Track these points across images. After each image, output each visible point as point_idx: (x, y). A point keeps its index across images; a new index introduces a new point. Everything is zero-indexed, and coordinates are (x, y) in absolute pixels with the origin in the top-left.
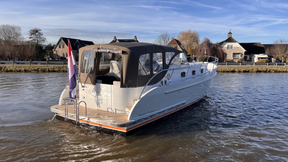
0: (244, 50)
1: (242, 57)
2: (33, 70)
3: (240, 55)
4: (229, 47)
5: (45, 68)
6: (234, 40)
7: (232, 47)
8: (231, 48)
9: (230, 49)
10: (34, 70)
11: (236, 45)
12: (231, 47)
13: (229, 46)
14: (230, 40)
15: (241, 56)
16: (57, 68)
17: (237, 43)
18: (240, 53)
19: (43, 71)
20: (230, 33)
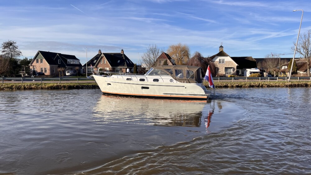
1: (234, 72)
2: (6, 88)
5: (20, 85)
6: (226, 54)
7: (224, 61)
9: (222, 63)
10: (8, 88)
11: (228, 59)
13: (221, 60)
16: (34, 85)
18: (232, 68)
19: (17, 88)
20: (221, 47)
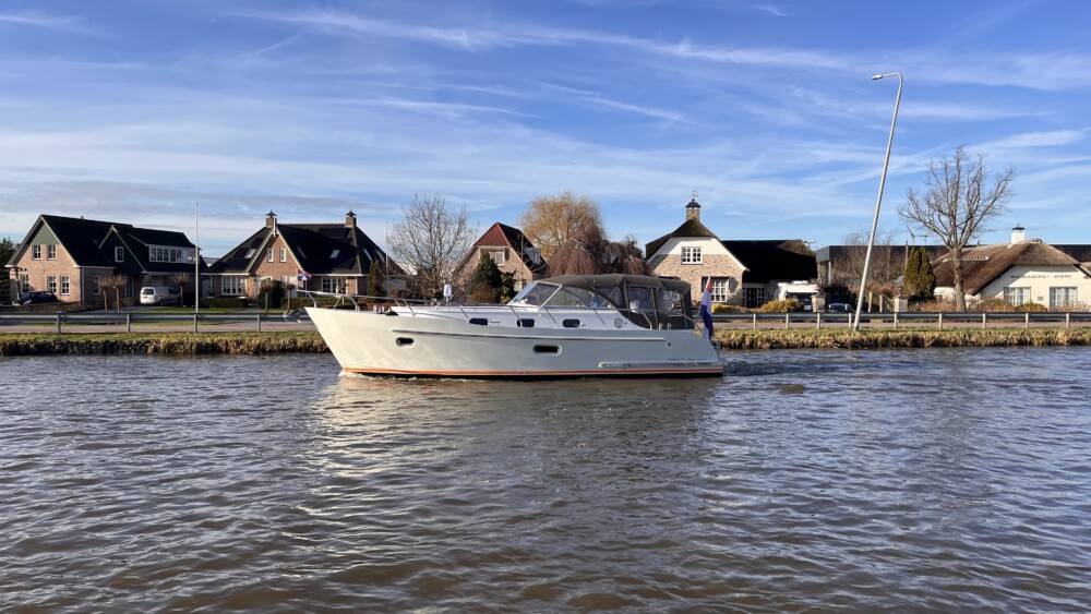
0: (738, 268)
1: (735, 293)
3: (727, 284)
4: (689, 255)
6: (704, 230)
7: (699, 255)
8: (694, 260)
9: (691, 262)
11: (711, 248)
12: (695, 255)
13: (689, 250)
14: (691, 229)
15: (732, 289)
17: (714, 240)
18: (726, 278)
20: (693, 205)
